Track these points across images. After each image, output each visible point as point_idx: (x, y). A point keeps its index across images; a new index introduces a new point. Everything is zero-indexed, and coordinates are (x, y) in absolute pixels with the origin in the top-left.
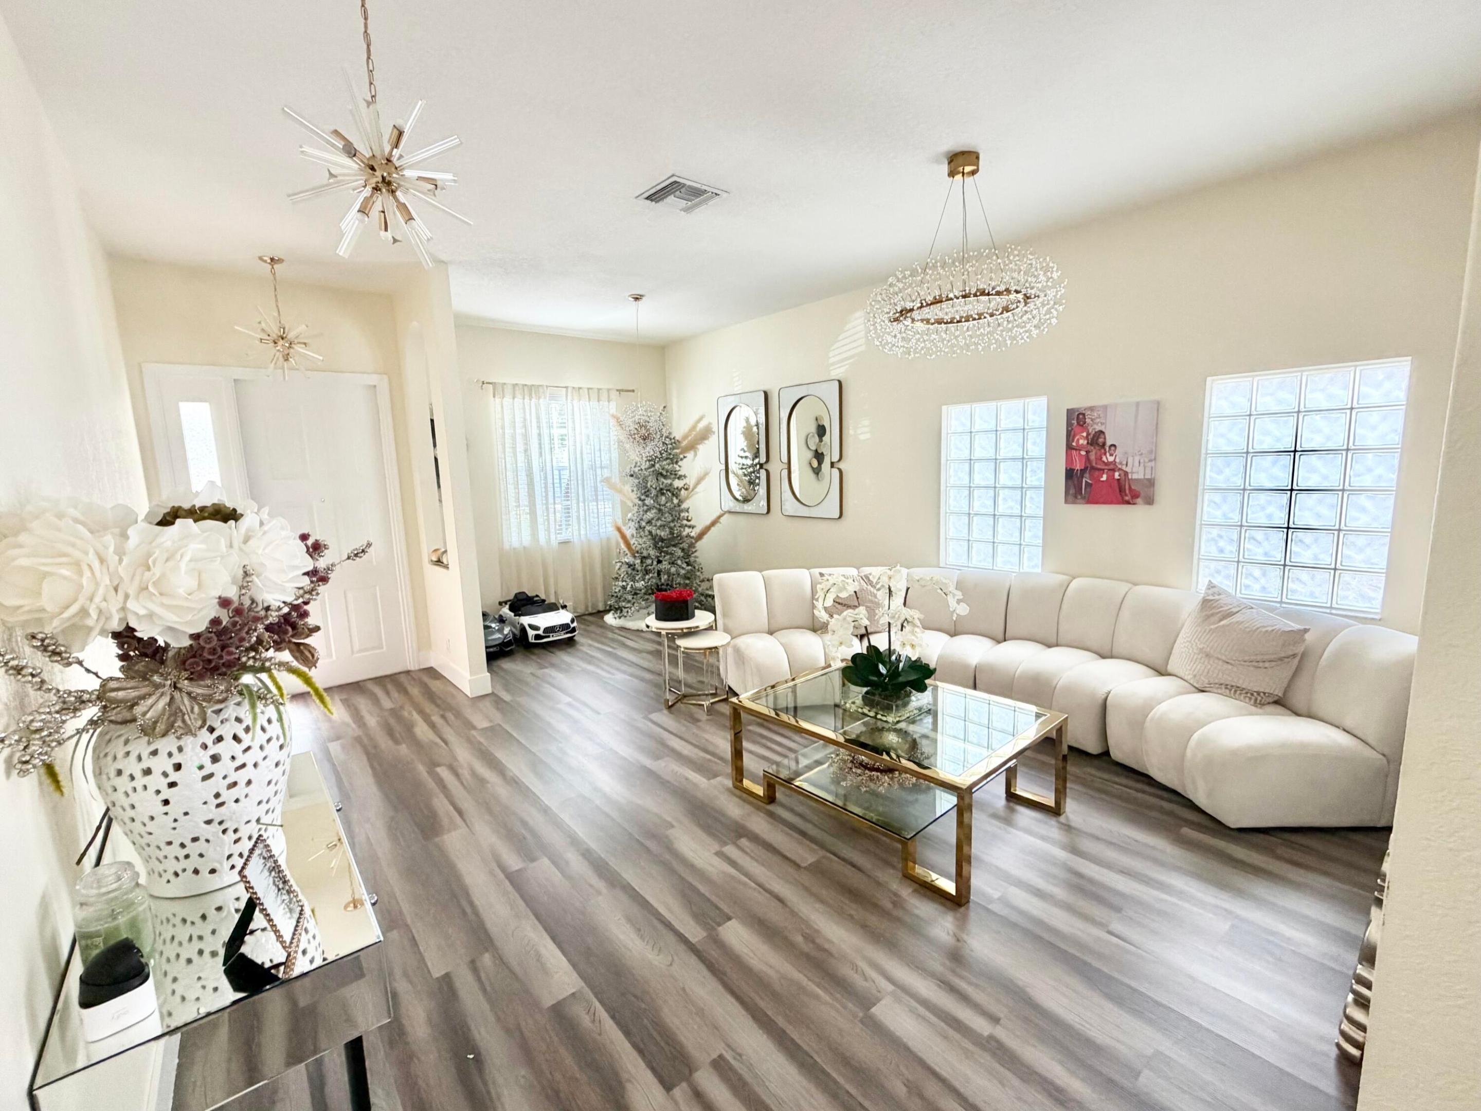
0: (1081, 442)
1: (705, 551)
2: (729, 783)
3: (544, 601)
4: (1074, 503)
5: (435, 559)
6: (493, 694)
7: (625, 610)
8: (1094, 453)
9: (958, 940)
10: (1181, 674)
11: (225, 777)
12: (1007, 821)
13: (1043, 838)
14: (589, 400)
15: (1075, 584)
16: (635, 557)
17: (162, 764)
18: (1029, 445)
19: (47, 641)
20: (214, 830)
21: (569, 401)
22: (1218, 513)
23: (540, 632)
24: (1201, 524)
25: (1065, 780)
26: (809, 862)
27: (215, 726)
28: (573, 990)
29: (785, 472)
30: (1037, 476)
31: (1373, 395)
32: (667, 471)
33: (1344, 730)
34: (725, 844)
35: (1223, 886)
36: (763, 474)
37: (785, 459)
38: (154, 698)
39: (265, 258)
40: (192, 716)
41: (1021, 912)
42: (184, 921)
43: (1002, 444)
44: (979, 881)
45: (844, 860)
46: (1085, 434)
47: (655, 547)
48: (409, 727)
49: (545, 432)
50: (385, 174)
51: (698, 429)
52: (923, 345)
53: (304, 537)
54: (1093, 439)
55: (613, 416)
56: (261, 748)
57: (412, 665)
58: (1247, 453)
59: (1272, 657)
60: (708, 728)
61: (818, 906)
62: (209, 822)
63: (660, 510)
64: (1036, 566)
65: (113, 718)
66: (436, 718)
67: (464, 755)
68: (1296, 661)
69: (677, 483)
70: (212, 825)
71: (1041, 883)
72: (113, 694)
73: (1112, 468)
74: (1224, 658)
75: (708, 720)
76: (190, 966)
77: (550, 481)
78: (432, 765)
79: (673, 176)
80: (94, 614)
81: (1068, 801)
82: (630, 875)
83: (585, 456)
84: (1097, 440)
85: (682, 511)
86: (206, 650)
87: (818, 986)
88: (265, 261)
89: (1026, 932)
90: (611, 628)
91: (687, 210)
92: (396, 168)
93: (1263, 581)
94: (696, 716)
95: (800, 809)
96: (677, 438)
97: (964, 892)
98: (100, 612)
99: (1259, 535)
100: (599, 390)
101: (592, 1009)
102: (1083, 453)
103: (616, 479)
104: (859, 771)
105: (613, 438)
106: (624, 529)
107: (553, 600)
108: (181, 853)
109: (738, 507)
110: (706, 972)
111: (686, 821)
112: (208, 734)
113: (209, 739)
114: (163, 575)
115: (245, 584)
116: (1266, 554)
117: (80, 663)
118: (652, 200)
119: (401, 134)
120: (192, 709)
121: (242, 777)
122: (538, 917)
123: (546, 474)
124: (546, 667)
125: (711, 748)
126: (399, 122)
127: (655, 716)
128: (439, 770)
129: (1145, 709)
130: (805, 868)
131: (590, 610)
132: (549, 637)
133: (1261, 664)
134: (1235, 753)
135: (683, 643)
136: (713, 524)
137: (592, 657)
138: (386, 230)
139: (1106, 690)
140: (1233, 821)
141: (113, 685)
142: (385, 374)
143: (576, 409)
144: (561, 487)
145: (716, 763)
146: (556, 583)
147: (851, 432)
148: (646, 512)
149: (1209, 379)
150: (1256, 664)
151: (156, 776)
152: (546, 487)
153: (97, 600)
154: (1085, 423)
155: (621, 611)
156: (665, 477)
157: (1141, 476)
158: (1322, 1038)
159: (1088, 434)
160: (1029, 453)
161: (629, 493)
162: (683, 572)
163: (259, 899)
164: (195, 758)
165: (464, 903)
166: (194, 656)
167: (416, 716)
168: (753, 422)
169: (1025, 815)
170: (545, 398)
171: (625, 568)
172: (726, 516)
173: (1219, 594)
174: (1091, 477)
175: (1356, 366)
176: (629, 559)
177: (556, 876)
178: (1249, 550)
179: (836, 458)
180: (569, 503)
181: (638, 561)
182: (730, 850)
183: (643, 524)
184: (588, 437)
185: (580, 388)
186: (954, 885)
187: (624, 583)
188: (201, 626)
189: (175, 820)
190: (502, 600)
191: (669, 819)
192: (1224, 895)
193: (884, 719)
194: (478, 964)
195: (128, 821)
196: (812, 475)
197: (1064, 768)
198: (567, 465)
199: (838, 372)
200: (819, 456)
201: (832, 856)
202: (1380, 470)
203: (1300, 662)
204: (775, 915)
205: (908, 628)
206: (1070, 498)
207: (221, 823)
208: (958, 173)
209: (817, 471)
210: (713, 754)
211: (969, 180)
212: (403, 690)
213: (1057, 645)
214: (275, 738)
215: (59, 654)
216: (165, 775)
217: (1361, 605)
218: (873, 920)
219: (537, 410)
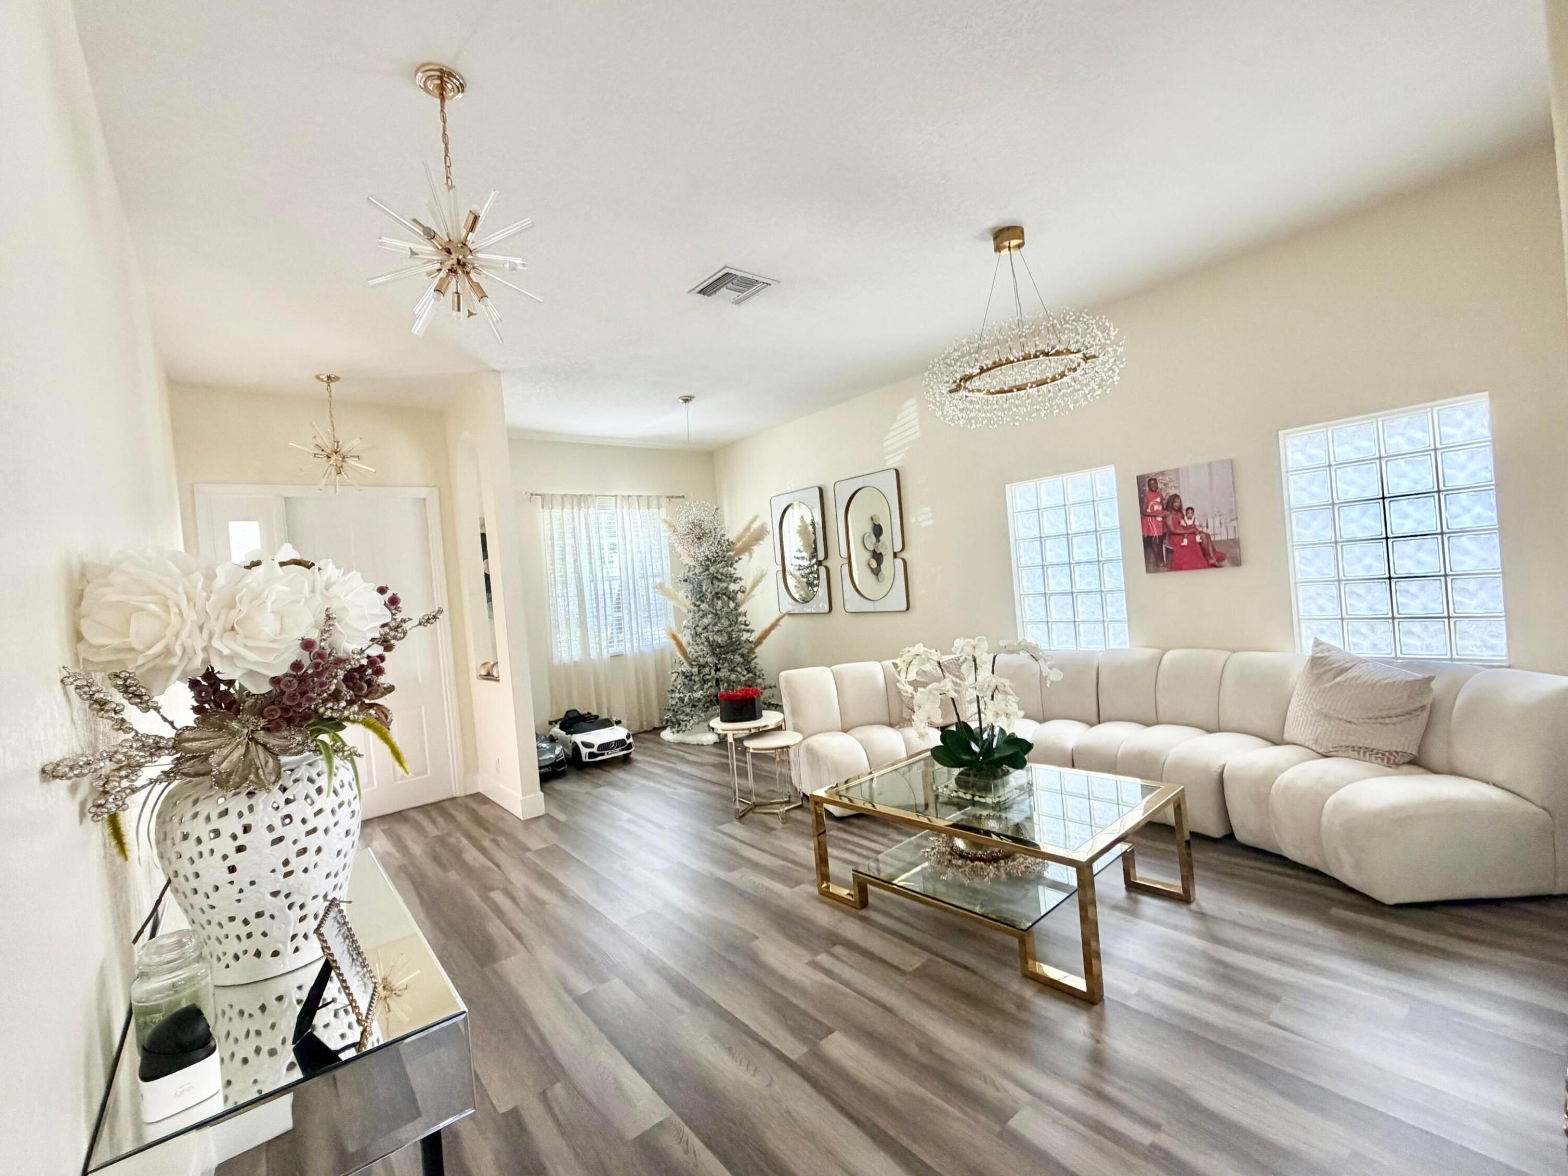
0: (1156, 507)
1: (765, 657)
2: (815, 890)
3: (597, 717)
4: (1156, 571)
5: (483, 673)
6: (546, 815)
7: (683, 724)
8: (1171, 517)
9: (1098, 1042)
10: (1301, 739)
11: (295, 842)
12: (1132, 911)
13: (1176, 928)
14: (639, 508)
15: (1169, 656)
16: (692, 666)
17: (232, 825)
18: (1101, 517)
19: (129, 681)
20: (281, 904)
21: (618, 510)
22: (1311, 570)
23: (595, 750)
24: (1296, 583)
25: (1191, 867)
26: (915, 967)
27: (287, 785)
28: (661, 1119)
29: (846, 568)
30: (1113, 548)
31: (1456, 434)
32: (722, 574)
33: (1494, 785)
34: (816, 953)
35: (1390, 966)
36: (822, 570)
37: (844, 554)
38: (229, 748)
39: (322, 377)
40: (267, 771)
41: (1164, 1007)
42: (241, 1013)
43: (1072, 518)
44: (1111, 977)
45: (955, 963)
46: (1158, 500)
47: (714, 654)
48: (457, 854)
49: (595, 542)
50: (460, 257)
51: (752, 530)
52: (984, 415)
53: (382, 590)
54: (1168, 503)
55: (665, 521)
56: (333, 812)
57: (458, 791)
58: (1333, 504)
59: (1399, 711)
60: (782, 835)
61: (930, 1012)
62: (275, 894)
63: (716, 615)
64: (1124, 642)
65: (185, 771)
66: (487, 843)
67: (518, 878)
68: (1426, 714)
69: (733, 587)
70: (279, 897)
71: (1181, 975)
72: (187, 745)
73: (1192, 531)
74: (1344, 717)
75: (783, 828)
76: (246, 1067)
77: (600, 592)
78: (485, 889)
79: (725, 267)
80: (178, 651)
81: (1197, 887)
82: (712, 991)
83: (636, 565)
84: (1173, 505)
85: (739, 615)
86: (285, 696)
87: (942, 1099)
88: (322, 380)
89: (1171, 1027)
90: (669, 744)
91: (738, 302)
92: (471, 251)
93: (1372, 637)
94: (772, 825)
95: (898, 912)
96: (731, 540)
97: (1096, 990)
98: (184, 651)
99: (1360, 589)
100: (648, 497)
101: (685, 1138)
102: (1159, 519)
103: (668, 585)
104: (960, 862)
105: (665, 543)
106: (679, 636)
107: (605, 716)
108: (244, 931)
109: (798, 608)
110: (810, 1090)
111: (773, 933)
112: (281, 793)
113: (280, 798)
114: (248, 616)
115: (327, 629)
116: (1371, 609)
117: (157, 709)
118: (704, 294)
119: (476, 218)
120: (267, 762)
121: (312, 843)
122: (612, 1039)
123: (596, 584)
124: (601, 786)
125: (791, 857)
126: (475, 208)
127: (726, 828)
128: (492, 894)
129: (1269, 777)
130: (910, 973)
131: (645, 728)
132: (603, 754)
133: (1388, 720)
134: (1379, 815)
135: (751, 744)
136: (773, 626)
137: (653, 773)
138: (459, 310)
139: (1221, 763)
140: (1390, 895)
141: (187, 734)
142: (435, 486)
143: (626, 517)
144: (611, 598)
145: (797, 871)
146: (609, 701)
147: (913, 520)
148: (702, 617)
149: (1281, 433)
150: (1380, 720)
151: (225, 841)
152: (597, 598)
153: (184, 635)
154: (1157, 488)
155: (680, 724)
156: (720, 580)
157: (1224, 537)
158: (1545, 1127)
159: (1162, 499)
160: (1102, 525)
161: (683, 599)
162: (743, 679)
163: (335, 961)
164: (266, 819)
165: (529, 1031)
166: (273, 703)
167: (465, 842)
168: (808, 521)
169: (1149, 905)
170: (594, 507)
171: (681, 679)
172: (786, 618)
173: (1329, 651)
174: (1172, 543)
175: (1432, 407)
176: (685, 668)
177: (630, 997)
178: (1351, 605)
179: (898, 547)
180: (620, 614)
181: (695, 670)
182: (823, 959)
183: (700, 630)
184: (639, 544)
185: (629, 496)
186: (1084, 981)
187: (681, 695)
188: (282, 669)
189: (241, 891)
190: (552, 719)
191: (753, 931)
192: (1393, 976)
193: (983, 800)
194: (549, 1094)
195: (189, 893)
196: (871, 577)
197: (1189, 855)
198: (618, 574)
199: (893, 462)
200: (878, 556)
201: (940, 960)
202: (1478, 509)
203: (1431, 712)
204: (883, 1025)
205: (998, 696)
206: (1151, 567)
207: (287, 896)
208: (1004, 248)
209: (876, 572)
210: (793, 862)
211: (1015, 253)
212: (450, 818)
213: (1158, 723)
214: (346, 802)
215: (140, 696)
216: (234, 837)
217: (1486, 655)
218: (997, 1025)
219: (586, 519)
